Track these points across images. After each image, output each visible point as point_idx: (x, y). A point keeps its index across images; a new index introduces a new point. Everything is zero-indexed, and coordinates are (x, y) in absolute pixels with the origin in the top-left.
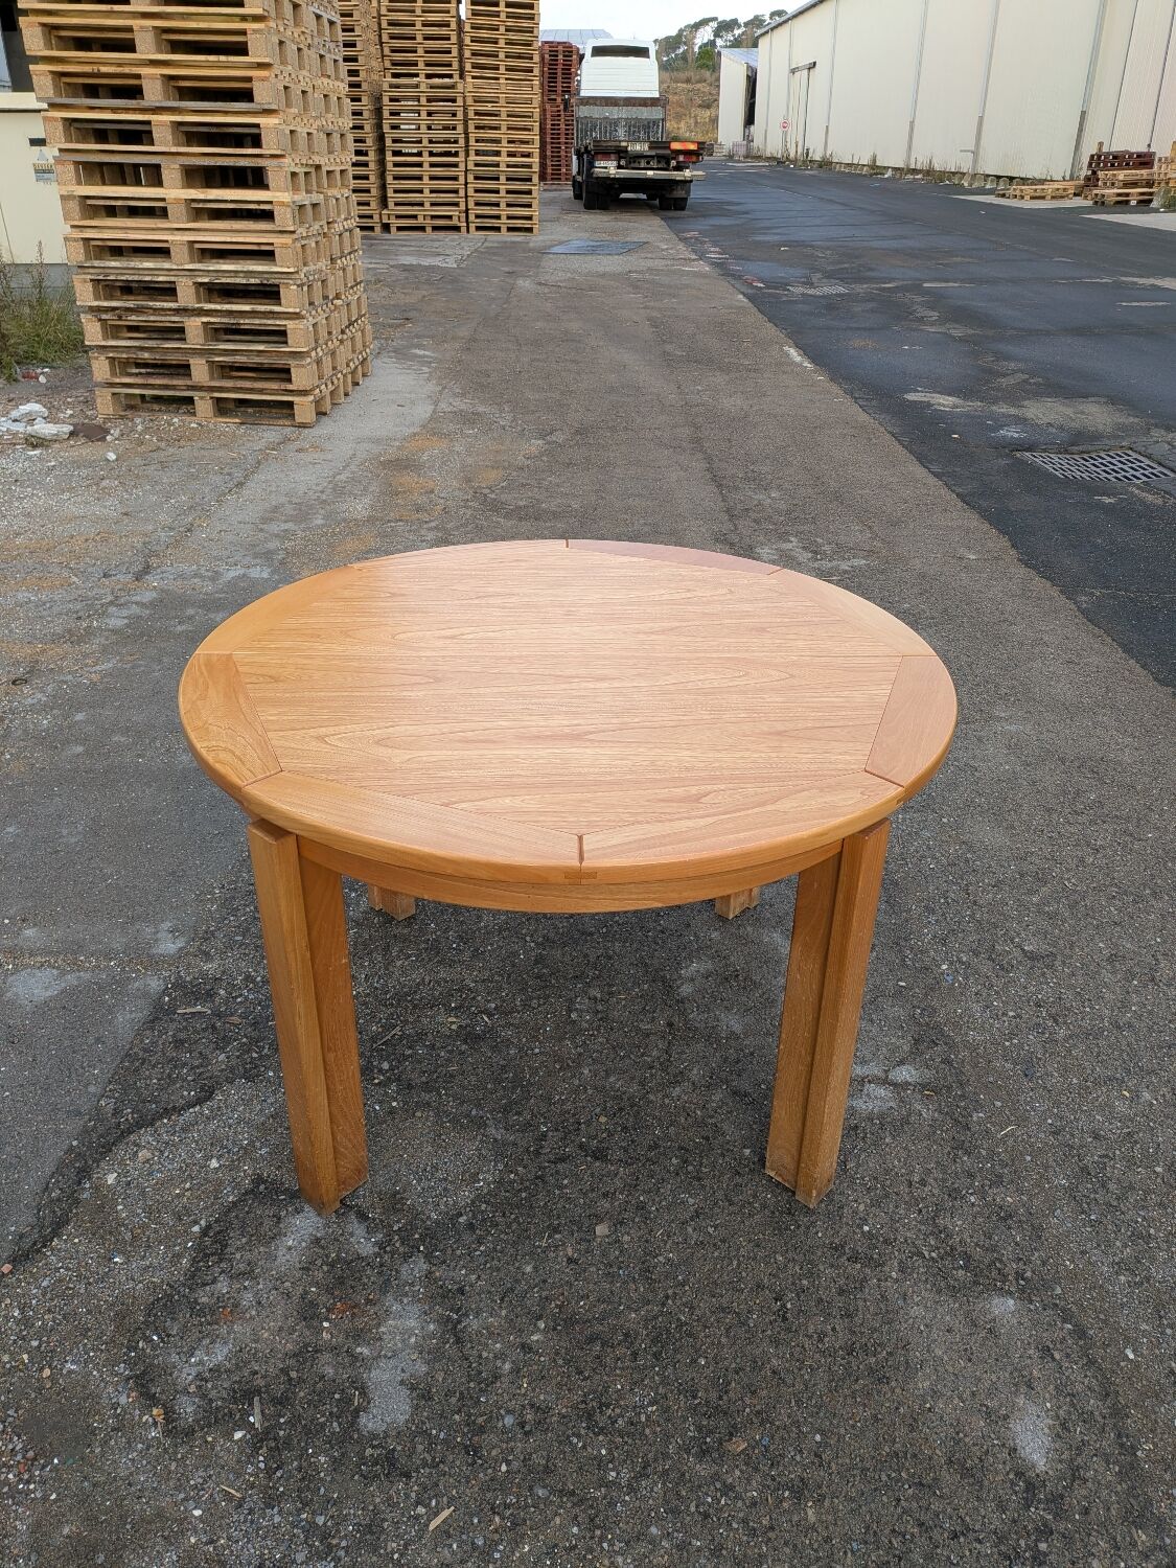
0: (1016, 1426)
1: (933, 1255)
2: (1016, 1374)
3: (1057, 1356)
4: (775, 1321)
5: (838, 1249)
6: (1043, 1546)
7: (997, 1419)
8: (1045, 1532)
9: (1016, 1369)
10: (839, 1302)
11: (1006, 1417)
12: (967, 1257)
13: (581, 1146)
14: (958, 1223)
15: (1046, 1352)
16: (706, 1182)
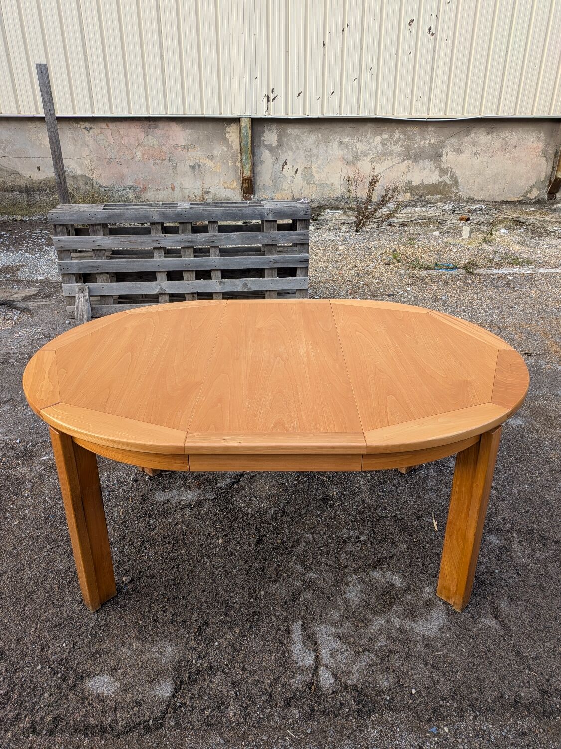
0: (107, 678)
1: (199, 665)
2: (131, 685)
3: (135, 709)
4: (173, 595)
5: (207, 623)
6: (59, 675)
7: (112, 671)
8: (64, 678)
9: (133, 686)
10: (179, 619)
11: (113, 676)
12: (196, 681)
13: (265, 535)
14: (217, 681)
15: (138, 703)
16: (245, 576)
